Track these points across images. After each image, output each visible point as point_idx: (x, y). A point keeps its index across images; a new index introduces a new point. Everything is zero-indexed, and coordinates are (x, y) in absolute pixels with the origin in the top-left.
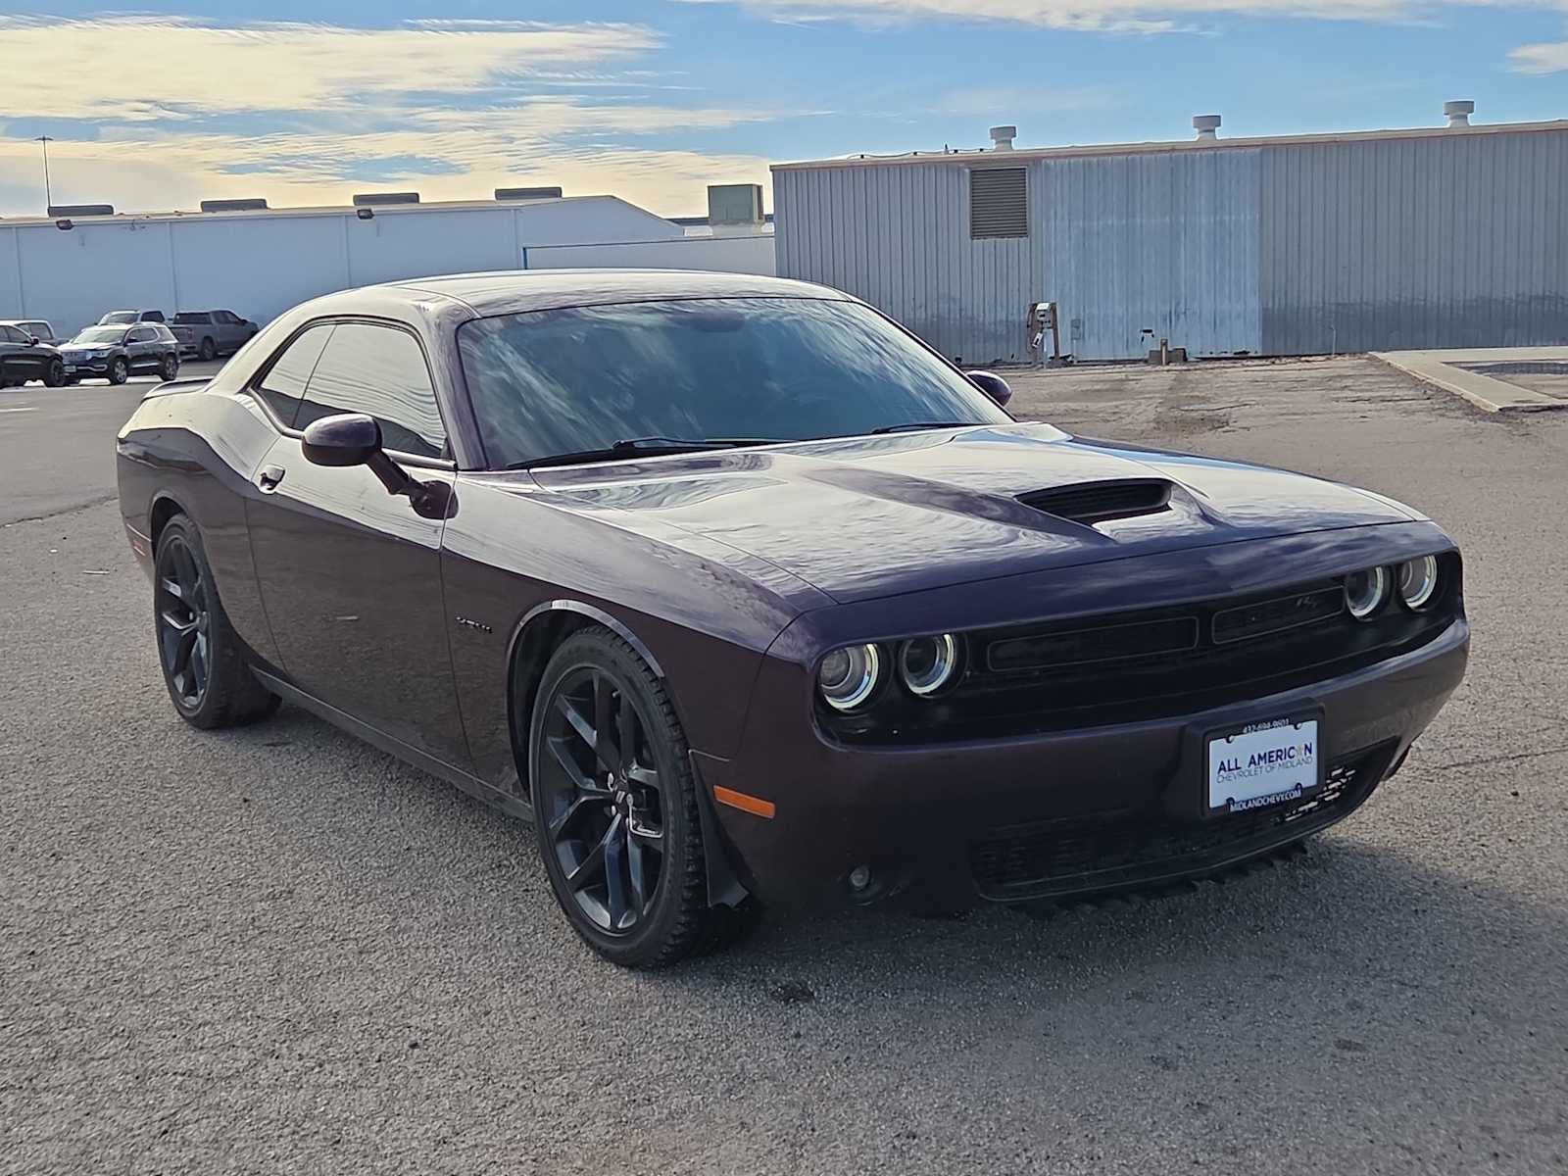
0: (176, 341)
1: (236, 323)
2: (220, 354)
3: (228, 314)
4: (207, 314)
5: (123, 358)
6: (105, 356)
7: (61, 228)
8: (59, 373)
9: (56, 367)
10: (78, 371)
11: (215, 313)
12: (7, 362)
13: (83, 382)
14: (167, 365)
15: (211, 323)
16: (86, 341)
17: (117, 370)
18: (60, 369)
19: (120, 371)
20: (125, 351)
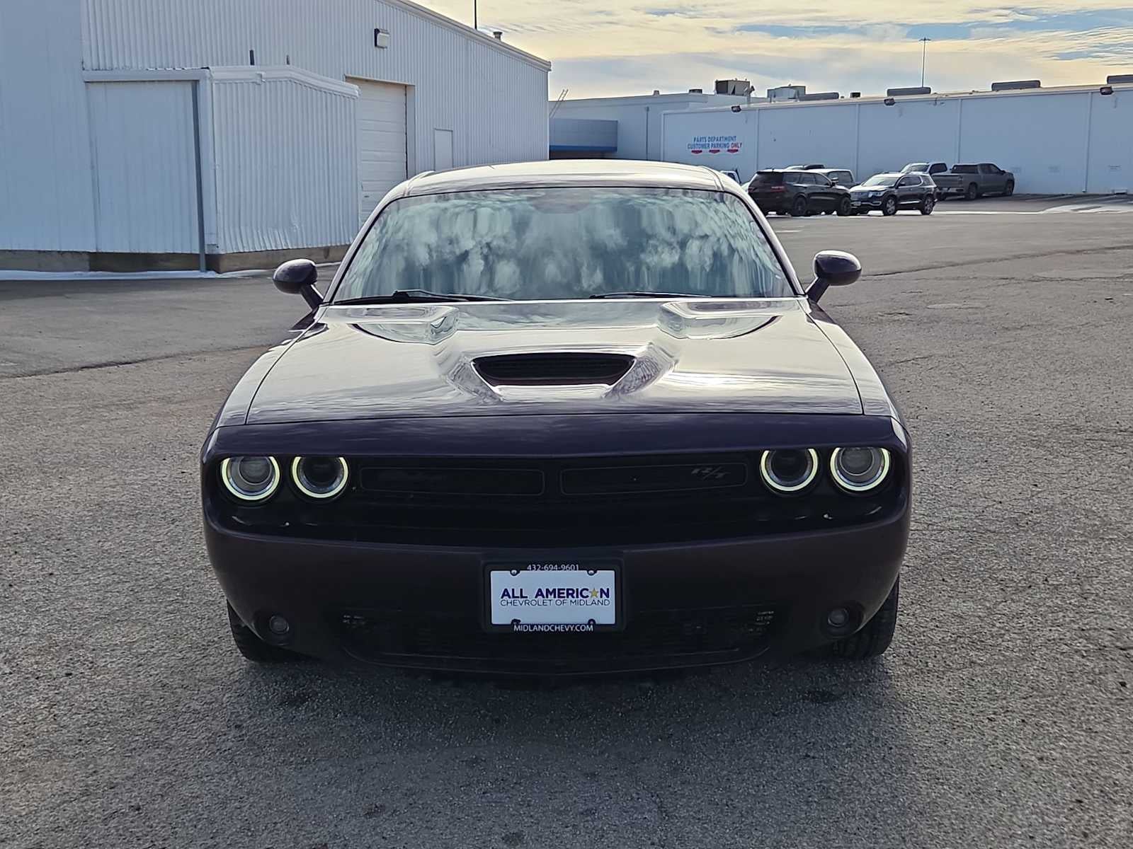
0: (935, 186)
1: (997, 173)
2: (984, 195)
3: (992, 167)
4: (976, 166)
5: (893, 196)
6: (881, 195)
7: (887, 105)
8: (847, 206)
9: (845, 202)
10: (862, 205)
11: (982, 165)
12: (813, 198)
13: (871, 213)
14: (926, 203)
15: (977, 173)
16: (873, 184)
17: (888, 205)
18: (847, 203)
19: (891, 207)
20: (896, 192)
